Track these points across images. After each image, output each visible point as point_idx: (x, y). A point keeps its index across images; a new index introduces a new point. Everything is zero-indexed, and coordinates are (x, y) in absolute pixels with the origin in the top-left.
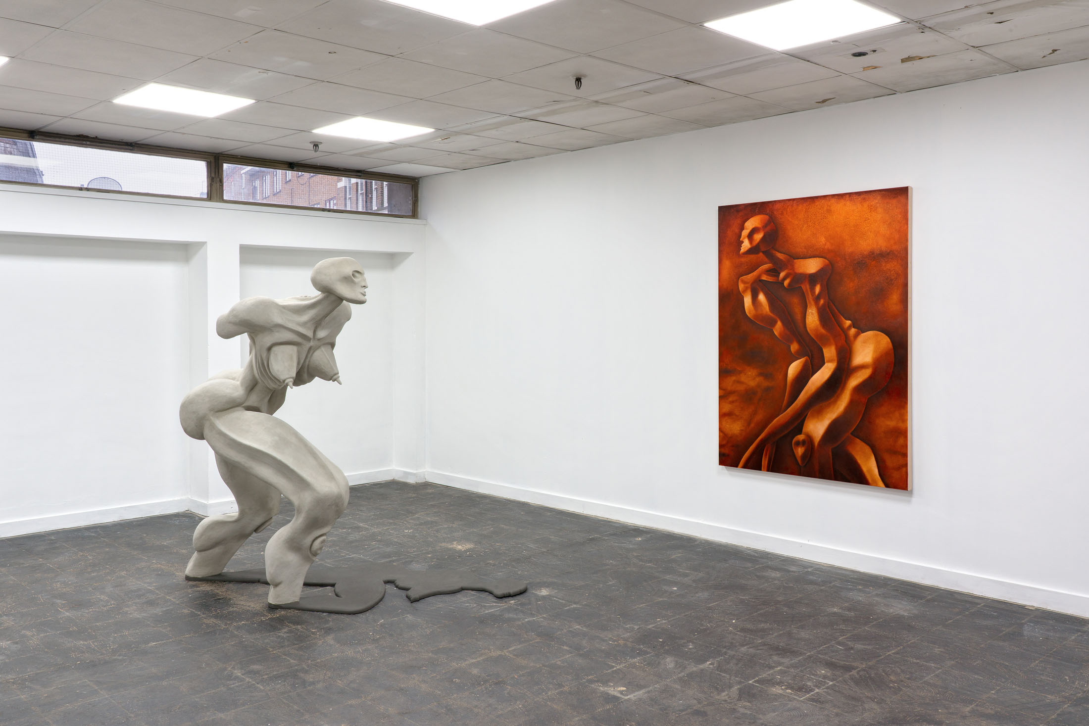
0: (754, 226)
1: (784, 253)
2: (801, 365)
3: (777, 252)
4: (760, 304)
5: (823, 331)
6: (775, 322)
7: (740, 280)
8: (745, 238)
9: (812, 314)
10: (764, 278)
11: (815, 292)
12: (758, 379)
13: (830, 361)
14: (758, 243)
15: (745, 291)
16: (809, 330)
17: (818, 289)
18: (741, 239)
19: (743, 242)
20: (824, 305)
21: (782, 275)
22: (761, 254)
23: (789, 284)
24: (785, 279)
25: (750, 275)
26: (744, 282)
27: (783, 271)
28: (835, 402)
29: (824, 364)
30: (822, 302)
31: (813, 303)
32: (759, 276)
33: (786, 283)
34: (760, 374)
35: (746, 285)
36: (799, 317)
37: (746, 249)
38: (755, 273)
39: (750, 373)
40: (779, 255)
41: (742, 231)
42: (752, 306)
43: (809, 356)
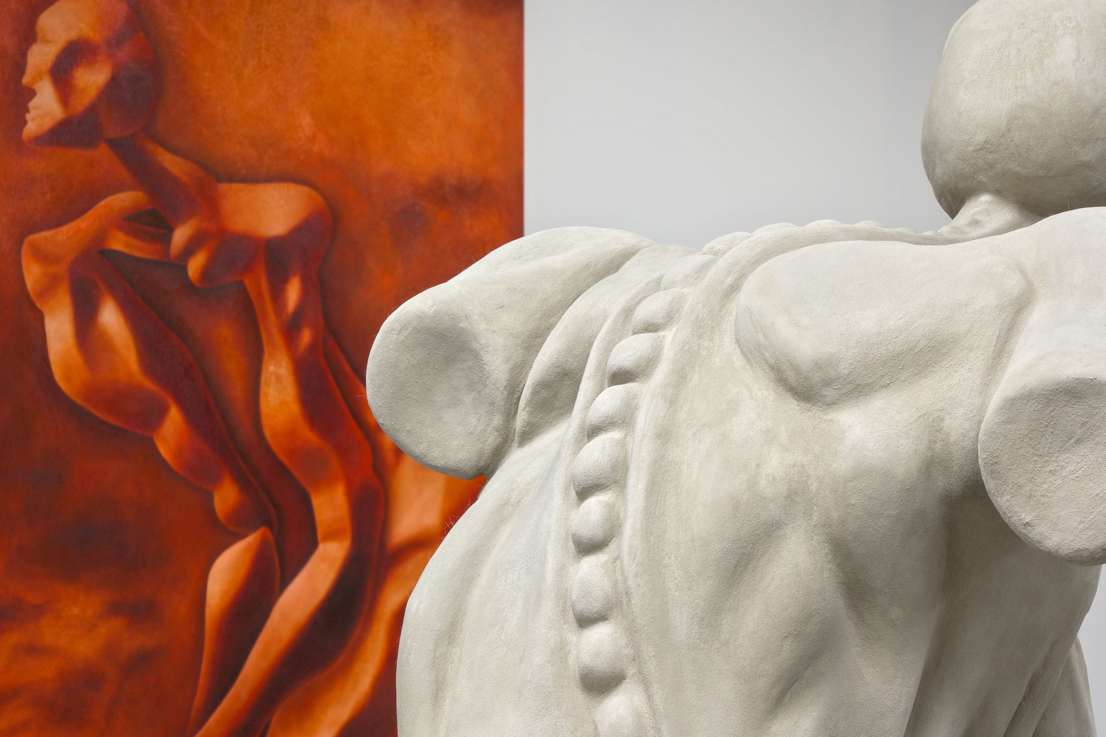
0: (73, 35)
1: (186, 156)
2: (248, 558)
3: (160, 150)
4: (107, 344)
5: (310, 437)
6: (163, 413)
7: (25, 249)
8: (38, 77)
9: (279, 379)
10: (119, 243)
11: (285, 305)
12: (104, 630)
13: (331, 536)
14: (92, 109)
15: (49, 287)
16: (267, 433)
17: (293, 293)
18: (26, 80)
19: (32, 93)
20: (314, 346)
21: (181, 235)
22: (102, 152)
23: (206, 272)
24: (189, 251)
25: (65, 229)
26: (42, 256)
27: (183, 221)
28: (347, 668)
29: (311, 546)
30: (306, 337)
31: (279, 340)
32: (101, 237)
33: (195, 265)
34: (114, 609)
35: (53, 269)
36: (236, 390)
37: (48, 124)
38: (84, 224)
39: (75, 610)
40: (171, 163)
41: (28, 48)
42: (74, 351)
43: (268, 523)
